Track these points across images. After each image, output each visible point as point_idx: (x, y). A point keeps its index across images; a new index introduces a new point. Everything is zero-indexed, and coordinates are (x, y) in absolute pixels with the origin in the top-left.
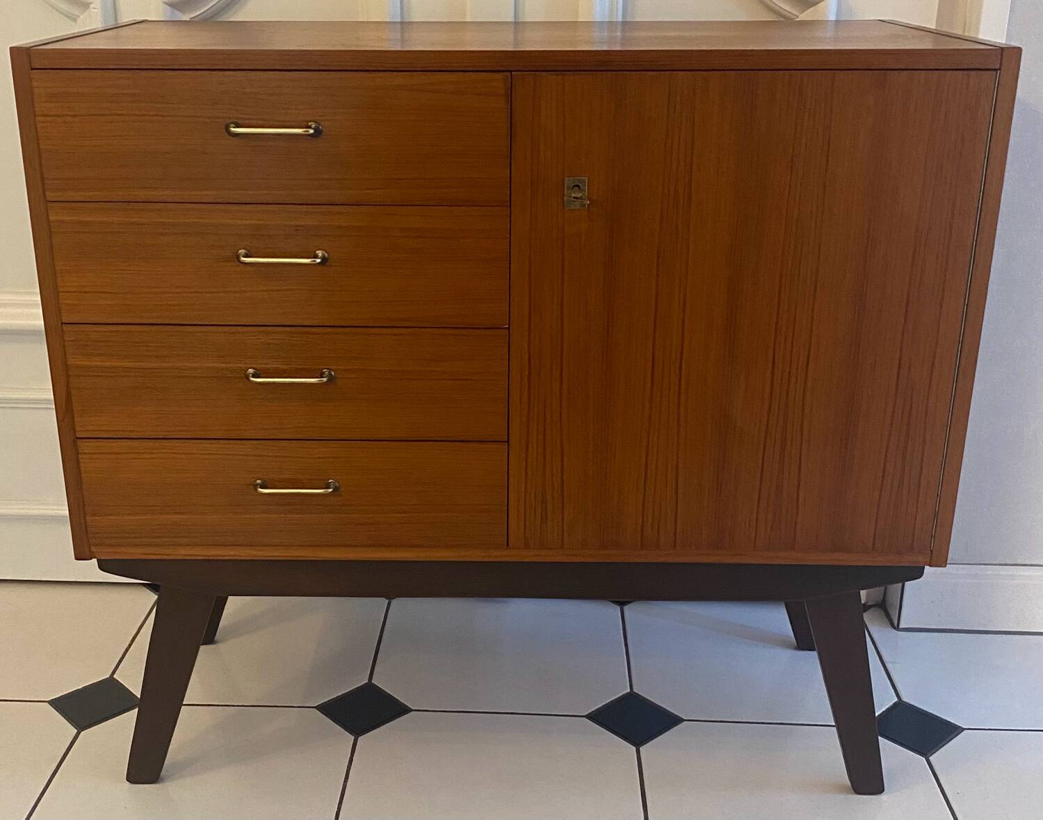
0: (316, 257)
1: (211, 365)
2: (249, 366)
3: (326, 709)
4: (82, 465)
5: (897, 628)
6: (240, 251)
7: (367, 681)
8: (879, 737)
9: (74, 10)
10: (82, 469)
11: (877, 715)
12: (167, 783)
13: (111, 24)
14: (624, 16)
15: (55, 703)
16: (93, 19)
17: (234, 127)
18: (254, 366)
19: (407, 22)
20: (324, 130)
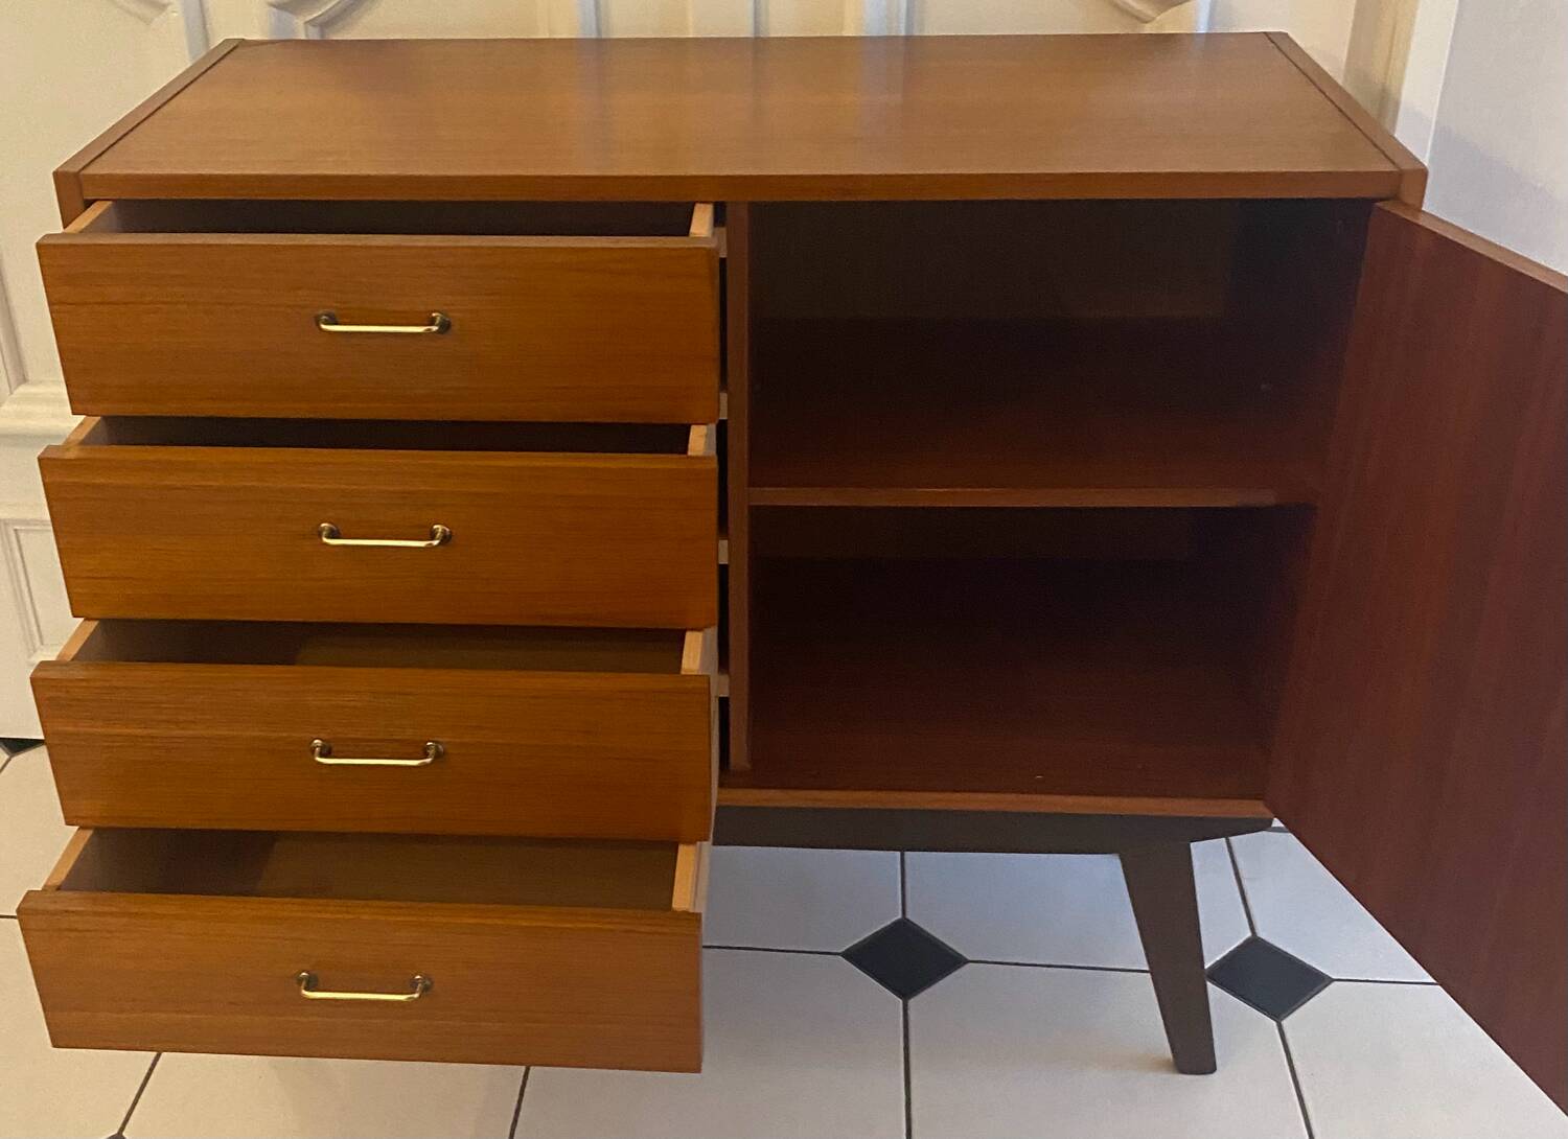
0: (433, 536)
6: (323, 525)
8: (1209, 983)
11: (1206, 967)
17: (327, 323)
18: (322, 735)
20: (453, 325)
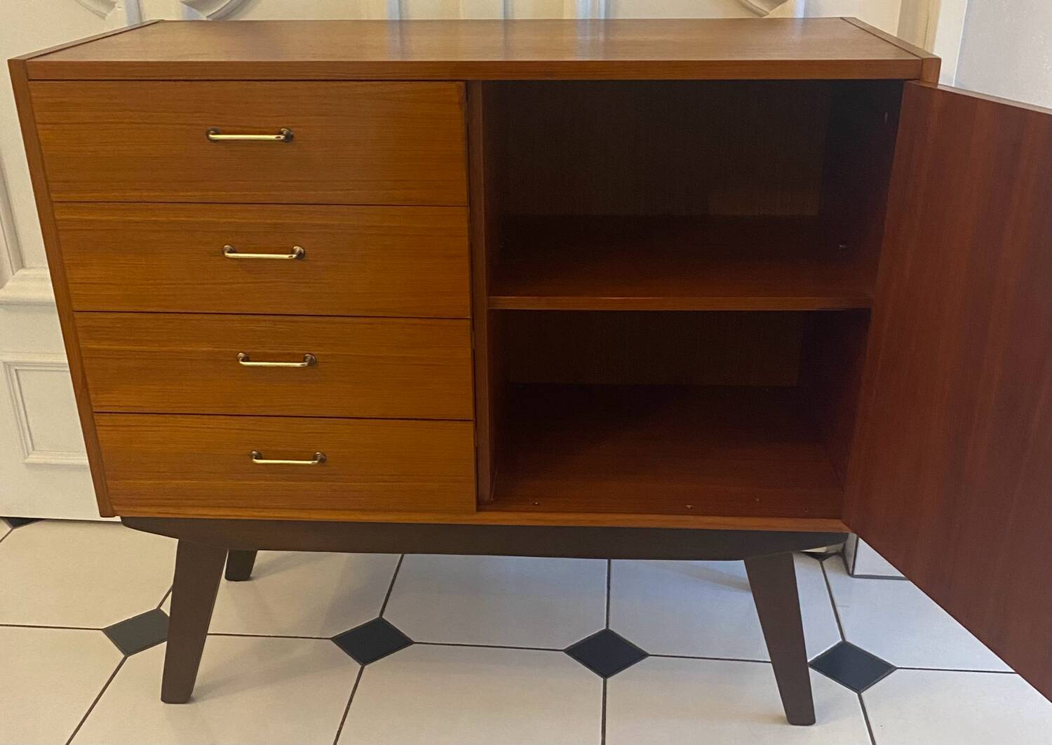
0: (293, 252)
1: (205, 349)
2: (239, 350)
3: (342, 641)
4: (99, 436)
5: (852, 575)
6: (224, 247)
7: (378, 616)
8: (811, 670)
9: (103, 9)
10: (100, 439)
11: (809, 660)
12: (198, 703)
13: (137, 23)
14: (607, 12)
15: (110, 632)
16: (119, 19)
17: (213, 134)
18: (244, 350)
19: (405, 21)
20: (295, 135)
